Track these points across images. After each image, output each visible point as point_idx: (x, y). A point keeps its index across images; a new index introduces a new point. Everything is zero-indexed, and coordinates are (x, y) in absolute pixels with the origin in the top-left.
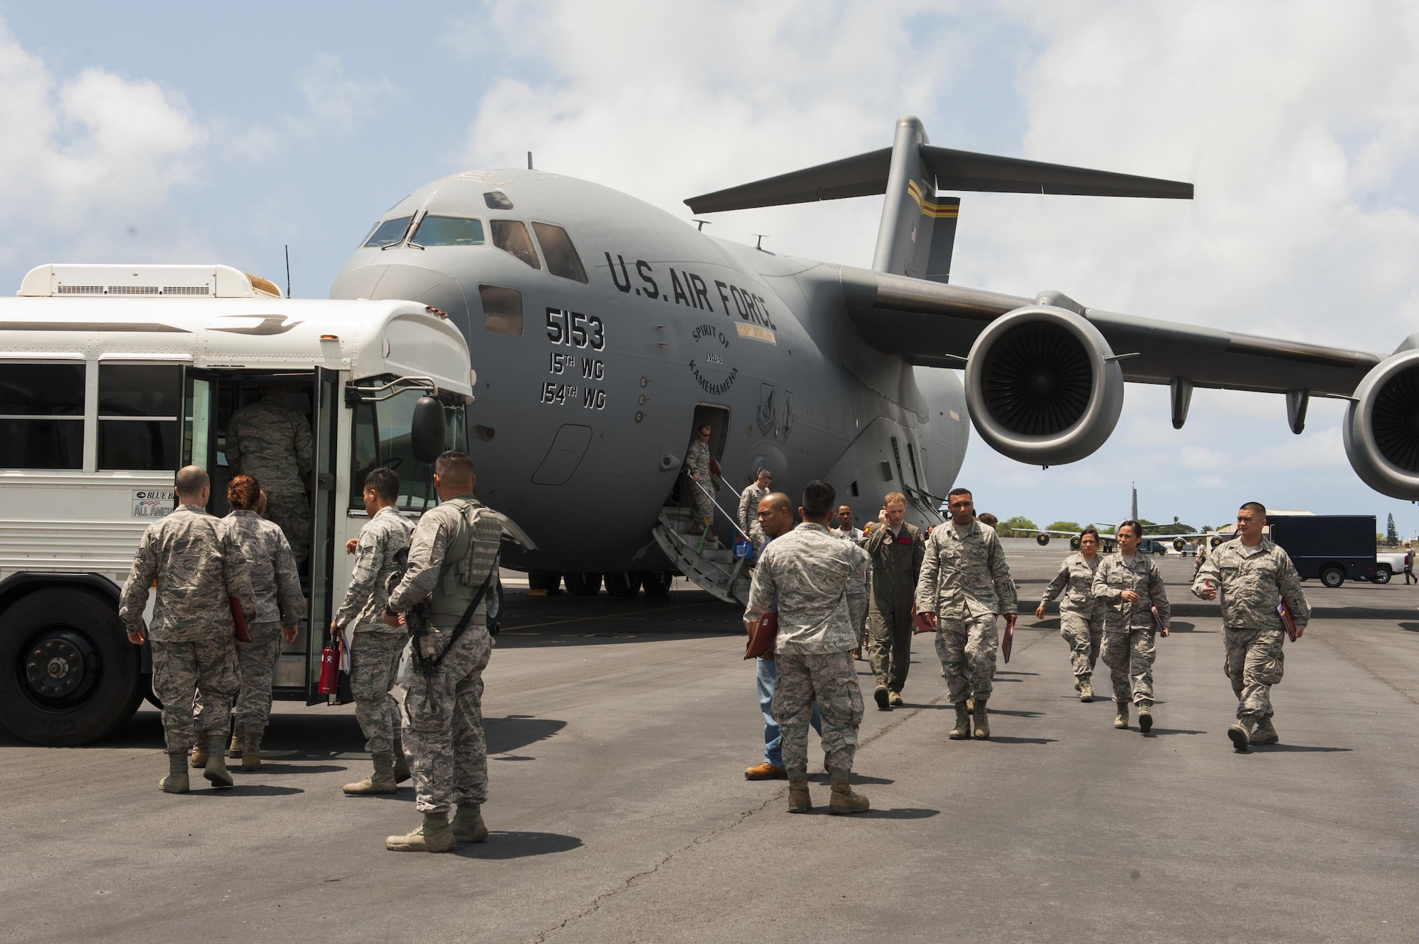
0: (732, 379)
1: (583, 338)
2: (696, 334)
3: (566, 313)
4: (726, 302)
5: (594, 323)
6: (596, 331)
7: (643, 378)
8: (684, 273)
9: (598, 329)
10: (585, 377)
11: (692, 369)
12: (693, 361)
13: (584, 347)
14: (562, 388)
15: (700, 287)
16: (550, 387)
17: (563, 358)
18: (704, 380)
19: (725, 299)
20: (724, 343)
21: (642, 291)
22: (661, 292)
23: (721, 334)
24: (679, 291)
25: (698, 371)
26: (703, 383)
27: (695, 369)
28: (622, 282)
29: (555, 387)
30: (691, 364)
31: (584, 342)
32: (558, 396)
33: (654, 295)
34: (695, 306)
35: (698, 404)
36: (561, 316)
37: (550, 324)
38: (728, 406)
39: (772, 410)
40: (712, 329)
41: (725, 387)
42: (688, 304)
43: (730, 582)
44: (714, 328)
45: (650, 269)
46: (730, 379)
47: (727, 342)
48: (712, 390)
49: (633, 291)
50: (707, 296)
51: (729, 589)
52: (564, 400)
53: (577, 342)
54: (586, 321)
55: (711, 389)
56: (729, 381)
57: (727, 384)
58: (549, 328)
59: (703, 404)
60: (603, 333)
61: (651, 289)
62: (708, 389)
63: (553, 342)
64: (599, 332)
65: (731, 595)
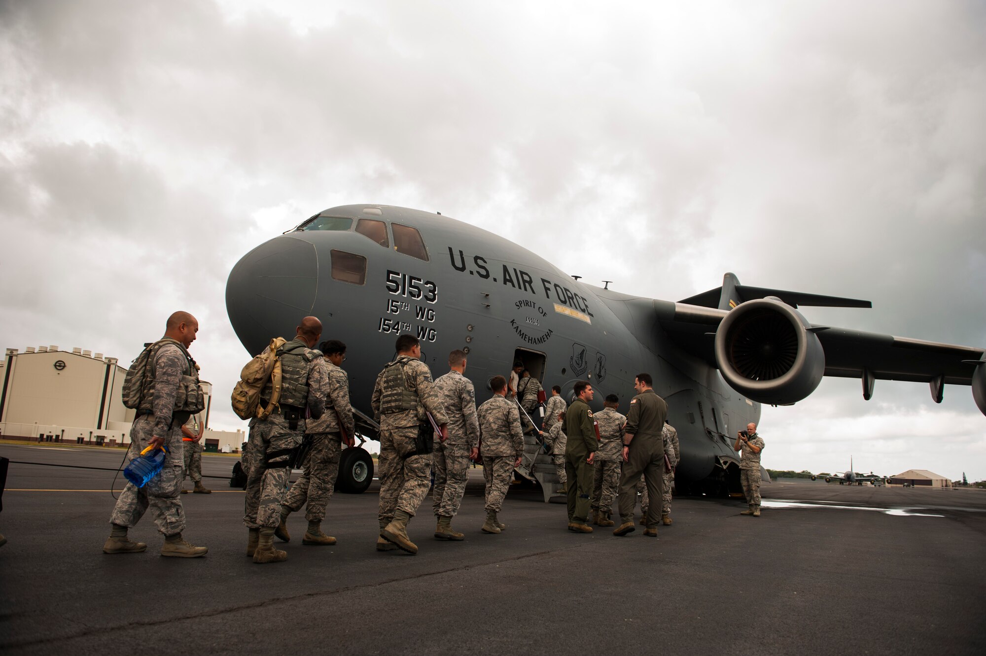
0: (548, 336)
1: (417, 293)
2: (518, 304)
3: (404, 276)
4: (548, 291)
5: (429, 285)
6: (430, 290)
7: (469, 325)
8: (515, 270)
9: (432, 289)
10: (418, 319)
11: (513, 325)
12: (514, 320)
13: (419, 299)
14: (398, 323)
15: (526, 278)
16: (386, 321)
17: (399, 304)
18: (523, 333)
19: (547, 289)
20: (542, 313)
21: (475, 273)
22: (492, 276)
23: (539, 308)
24: (508, 277)
25: (518, 327)
26: (522, 335)
27: (515, 325)
28: (459, 265)
29: (391, 322)
30: (513, 322)
31: (419, 296)
32: (393, 328)
33: (487, 276)
34: (520, 288)
35: (519, 348)
36: (400, 277)
37: (388, 280)
38: (544, 353)
39: (584, 360)
40: (532, 304)
41: (541, 340)
42: (514, 286)
43: (531, 465)
44: (534, 303)
45: (485, 262)
46: (546, 336)
47: (545, 313)
48: (530, 341)
49: (467, 271)
50: (532, 285)
51: (530, 470)
52: (399, 332)
53: (411, 294)
54: (422, 283)
55: (529, 339)
56: (544, 337)
57: (544, 339)
58: (388, 283)
59: (522, 348)
60: (436, 293)
61: (483, 272)
62: (527, 339)
63: (391, 293)
64: (433, 291)
65: (531, 474)
